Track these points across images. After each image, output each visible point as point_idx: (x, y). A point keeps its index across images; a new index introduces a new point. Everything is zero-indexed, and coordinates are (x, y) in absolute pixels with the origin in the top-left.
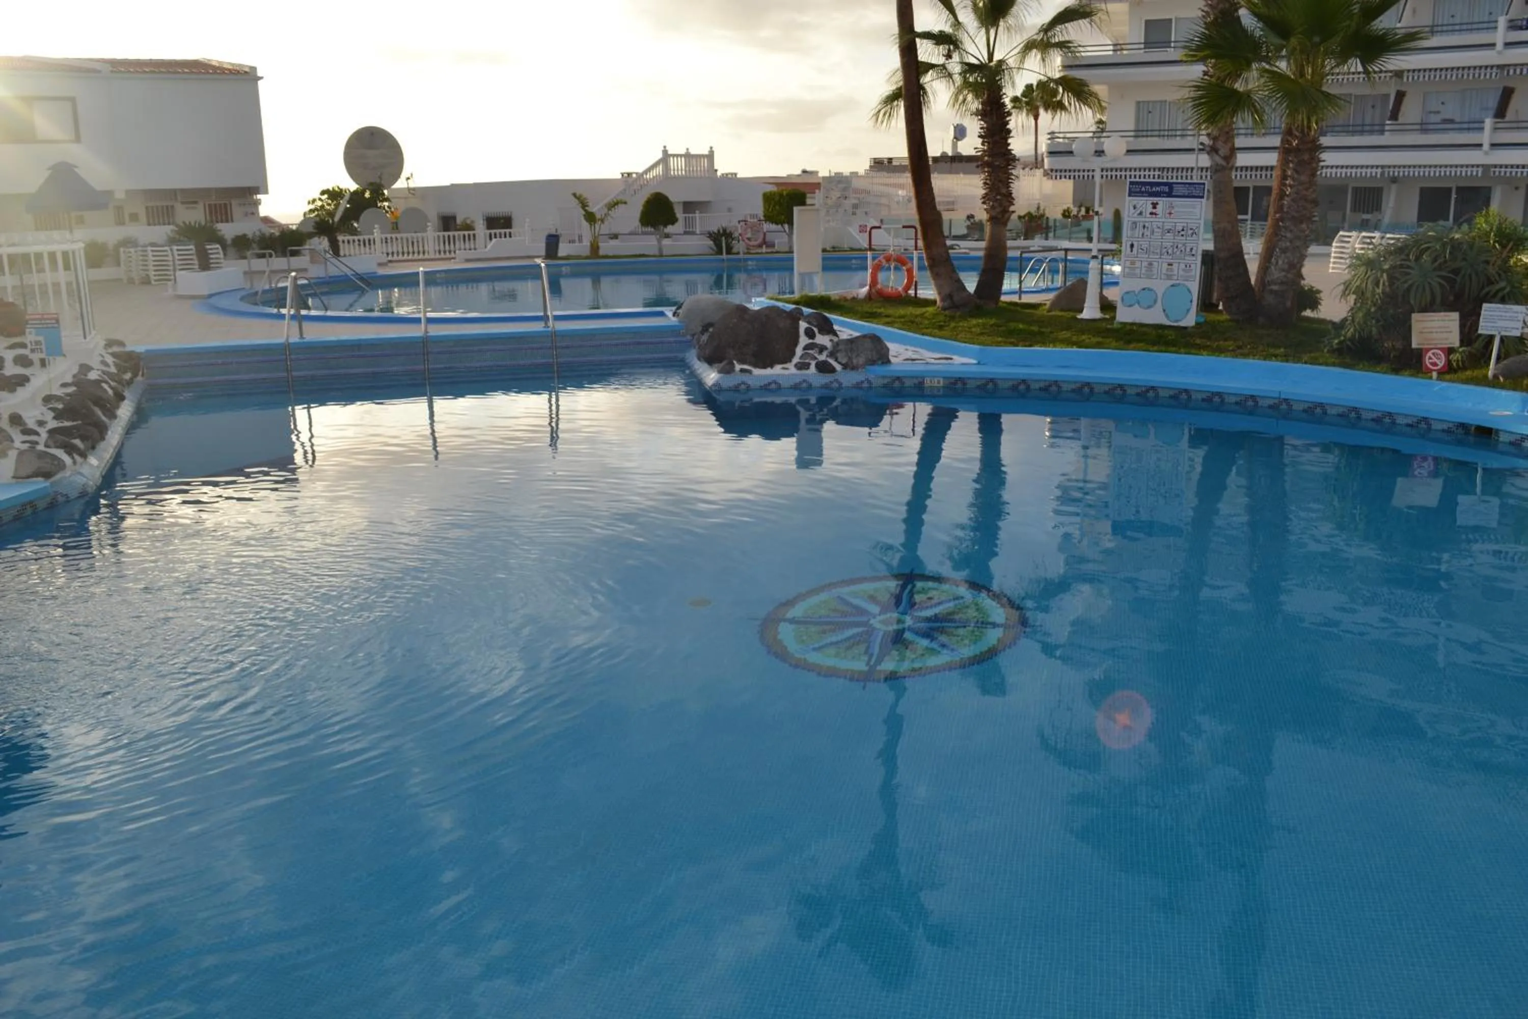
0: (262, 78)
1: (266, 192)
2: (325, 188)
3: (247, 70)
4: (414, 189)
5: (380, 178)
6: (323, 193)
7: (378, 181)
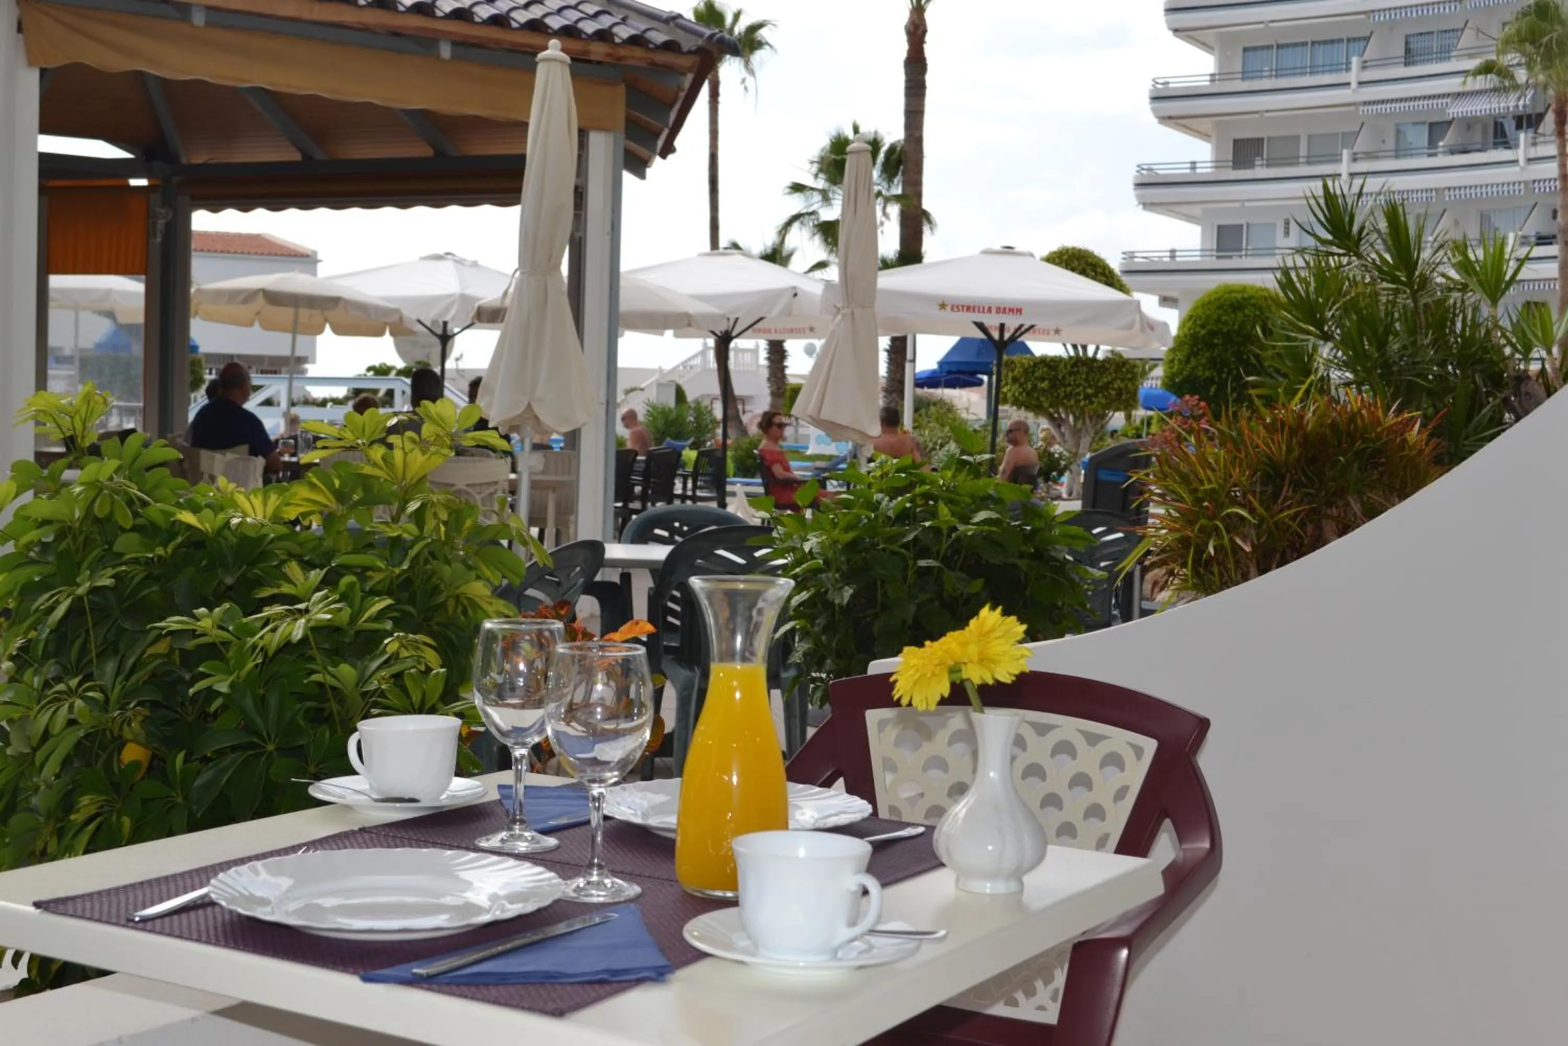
0: (320, 261)
1: (314, 362)
2: (371, 364)
3: (309, 253)
4: (463, 371)
5: (428, 357)
6: (369, 369)
7: (425, 360)
